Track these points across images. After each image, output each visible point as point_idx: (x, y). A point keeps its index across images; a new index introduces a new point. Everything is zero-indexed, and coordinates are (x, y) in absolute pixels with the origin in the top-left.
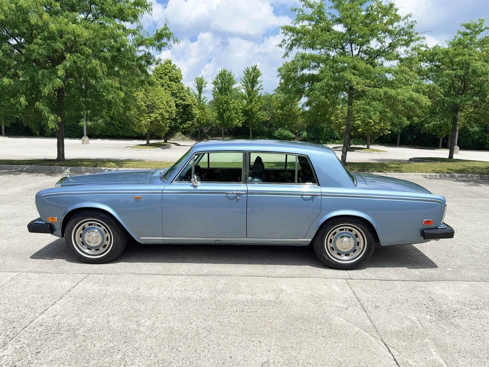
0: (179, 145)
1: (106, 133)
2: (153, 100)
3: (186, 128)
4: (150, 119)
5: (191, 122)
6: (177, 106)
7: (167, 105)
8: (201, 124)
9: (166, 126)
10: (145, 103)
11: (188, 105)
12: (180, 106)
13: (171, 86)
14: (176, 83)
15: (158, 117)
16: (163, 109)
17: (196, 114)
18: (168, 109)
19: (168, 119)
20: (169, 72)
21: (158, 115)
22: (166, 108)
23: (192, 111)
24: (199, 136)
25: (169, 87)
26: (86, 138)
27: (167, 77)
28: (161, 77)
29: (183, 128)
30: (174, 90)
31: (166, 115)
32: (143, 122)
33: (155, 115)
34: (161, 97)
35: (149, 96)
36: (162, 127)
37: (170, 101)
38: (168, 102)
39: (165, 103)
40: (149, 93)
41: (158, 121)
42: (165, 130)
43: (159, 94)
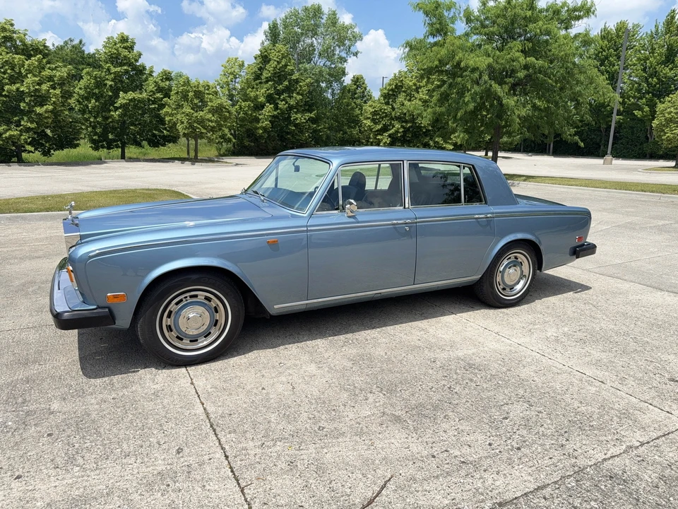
1: (674, 151)
26: (609, 157)
32: (667, 135)
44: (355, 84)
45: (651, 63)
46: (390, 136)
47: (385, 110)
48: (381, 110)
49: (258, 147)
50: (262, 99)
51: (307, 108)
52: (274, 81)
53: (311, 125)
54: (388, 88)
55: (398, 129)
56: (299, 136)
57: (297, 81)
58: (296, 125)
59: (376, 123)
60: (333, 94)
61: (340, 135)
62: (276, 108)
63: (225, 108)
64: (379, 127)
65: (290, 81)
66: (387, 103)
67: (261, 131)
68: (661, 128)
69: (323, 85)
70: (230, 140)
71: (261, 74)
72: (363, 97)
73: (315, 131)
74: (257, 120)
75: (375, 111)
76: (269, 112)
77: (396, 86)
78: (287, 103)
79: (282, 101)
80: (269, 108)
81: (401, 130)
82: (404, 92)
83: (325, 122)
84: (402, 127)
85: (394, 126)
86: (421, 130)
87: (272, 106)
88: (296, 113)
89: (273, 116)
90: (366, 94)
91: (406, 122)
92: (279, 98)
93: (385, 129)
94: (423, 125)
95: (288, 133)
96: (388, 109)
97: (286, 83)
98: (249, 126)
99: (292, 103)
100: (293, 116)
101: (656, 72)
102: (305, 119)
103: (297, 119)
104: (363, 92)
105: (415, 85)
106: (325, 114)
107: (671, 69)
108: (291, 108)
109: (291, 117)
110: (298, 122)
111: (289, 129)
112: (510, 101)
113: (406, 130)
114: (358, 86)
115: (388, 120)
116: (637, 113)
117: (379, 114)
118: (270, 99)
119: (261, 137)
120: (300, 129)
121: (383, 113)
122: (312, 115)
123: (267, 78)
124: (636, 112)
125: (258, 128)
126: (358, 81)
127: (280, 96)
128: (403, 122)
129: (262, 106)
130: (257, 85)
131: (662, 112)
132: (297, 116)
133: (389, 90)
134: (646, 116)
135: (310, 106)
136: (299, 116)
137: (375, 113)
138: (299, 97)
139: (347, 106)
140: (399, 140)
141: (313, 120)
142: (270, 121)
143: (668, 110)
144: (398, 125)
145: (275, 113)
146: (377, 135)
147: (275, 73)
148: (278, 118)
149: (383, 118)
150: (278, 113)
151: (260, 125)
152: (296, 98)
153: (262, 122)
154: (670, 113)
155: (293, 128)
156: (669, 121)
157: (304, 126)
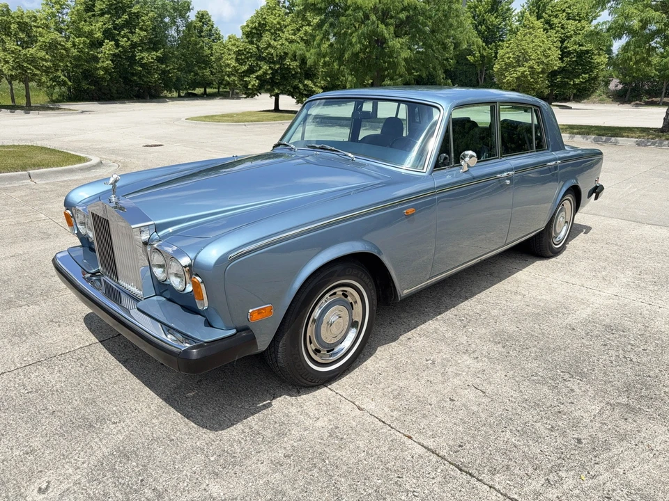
0: (571, 108)
2: (524, 50)
3: (578, 84)
4: (517, 74)
5: (587, 76)
6: (565, 53)
7: (544, 55)
8: (634, 77)
9: (537, 83)
10: (514, 54)
11: (587, 52)
12: (573, 53)
13: (566, 26)
14: (575, 20)
15: (525, 71)
16: (535, 60)
17: (598, 63)
18: (543, 58)
19: (543, 72)
20: (569, 7)
21: (527, 68)
22: (539, 59)
23: (592, 59)
24: (628, 96)
25: (563, 28)
27: (564, 14)
28: (557, 15)
29: (574, 84)
30: (569, 32)
31: (539, 69)
32: (507, 78)
33: (522, 69)
34: (536, 45)
35: (520, 44)
36: (530, 84)
37: (549, 49)
38: (545, 51)
39: (539, 52)
40: (522, 40)
41: (526, 77)
42: (535, 88)
43: (535, 40)
44: (200, 21)
45: (480, 11)
46: (257, 78)
47: (250, 49)
48: (245, 49)
49: (100, 89)
50: (99, 35)
51: (152, 46)
52: (111, 14)
53: (159, 65)
54: (251, 25)
55: (266, 70)
56: (148, 77)
57: (138, 15)
58: (143, 65)
59: (241, 64)
60: (178, 31)
61: (191, 76)
62: (117, 45)
63: (60, 44)
64: (245, 68)
65: (130, 14)
66: (251, 43)
67: (102, 73)
68: (501, 73)
69: (167, 20)
70: (64, 83)
71: (94, 5)
72: (211, 36)
73: (164, 72)
74: (96, 59)
75: (239, 50)
76: (109, 50)
77: (259, 23)
78: (129, 39)
79: (123, 37)
80: (108, 47)
81: (270, 72)
82: (269, 31)
83: (174, 62)
84: (271, 68)
85: (260, 68)
86: (290, 72)
87: (113, 43)
88: (141, 51)
89: (114, 55)
90: (213, 32)
91: (274, 63)
92: (119, 34)
93: (251, 70)
94: (291, 67)
95: (133, 74)
96: (253, 48)
97: (126, 17)
98: (86, 66)
99: (135, 40)
100: (138, 55)
101: (484, 20)
102: (152, 58)
103: (143, 58)
104: (211, 30)
105: (279, 23)
106: (173, 54)
107: (496, 17)
108: (134, 46)
109: (136, 56)
110: (145, 61)
111: (135, 70)
112: (396, 43)
113: (275, 72)
114: (203, 23)
115: (254, 61)
117: (243, 54)
118: (108, 34)
119: (102, 78)
120: (148, 69)
121: (248, 52)
122: (159, 54)
123: (102, 10)
124: (469, 57)
125: (98, 69)
126: (202, 17)
127: (120, 32)
128: (271, 63)
129: (100, 44)
130: (90, 18)
131: (502, 58)
132: (143, 55)
133: (252, 28)
134: (477, 61)
135: (154, 44)
136: (145, 54)
137: (239, 53)
138: (143, 34)
139: (196, 45)
140: (268, 82)
141: (159, 60)
142: (111, 60)
143: (507, 55)
144: (265, 67)
145: (117, 51)
146: (244, 76)
147: (111, 5)
148: (120, 57)
149: (248, 58)
150: (119, 51)
151: (100, 65)
152: (139, 34)
153: (103, 62)
154: (509, 58)
155: (140, 69)
156: (508, 66)
157: (151, 67)
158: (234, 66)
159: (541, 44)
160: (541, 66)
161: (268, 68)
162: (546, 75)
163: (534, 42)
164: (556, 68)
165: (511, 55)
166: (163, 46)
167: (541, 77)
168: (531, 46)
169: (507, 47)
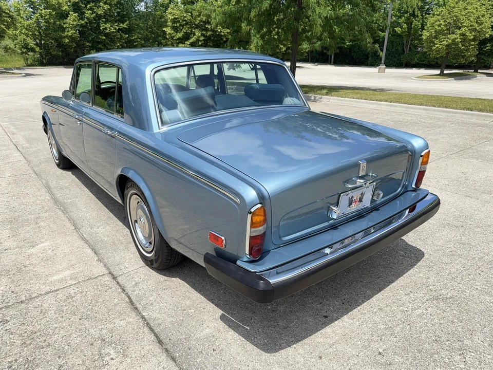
2: (456, 17)
4: (447, 41)
7: (477, 22)
9: (467, 50)
10: (445, 22)
15: (456, 39)
16: (467, 27)
18: (476, 25)
19: (474, 40)
21: (458, 36)
22: (471, 26)
26: (383, 66)
31: (471, 36)
32: (437, 46)
33: (453, 36)
34: (469, 12)
35: (453, 12)
36: (461, 51)
37: (483, 16)
38: (479, 18)
39: (472, 19)
40: (454, 8)
41: (456, 44)
42: (465, 56)
43: (468, 7)
47: (184, 17)
48: (180, 17)
50: (65, 8)
51: (118, 18)
53: (124, 35)
55: (199, 37)
56: (111, 45)
58: (106, 35)
59: (176, 31)
60: (147, 7)
62: (82, 17)
63: (5, 12)
64: (180, 35)
66: (187, 11)
67: (67, 41)
68: (431, 40)
73: (129, 41)
74: (63, 29)
75: (175, 18)
76: (74, 20)
78: (94, 12)
79: (88, 10)
80: (73, 18)
81: (202, 38)
83: (139, 33)
84: (202, 35)
85: (195, 35)
86: (222, 39)
87: (76, 14)
88: (105, 23)
89: (80, 26)
91: (206, 30)
92: (86, 7)
93: (186, 37)
94: (223, 34)
96: (188, 16)
99: (99, 13)
100: (103, 26)
102: (115, 29)
103: (106, 28)
106: (138, 25)
108: (99, 17)
109: (100, 27)
110: (107, 31)
111: (100, 38)
115: (188, 28)
116: (398, 30)
117: (179, 22)
118: (76, 8)
119: (68, 46)
120: (111, 38)
121: (183, 21)
122: (125, 25)
124: (396, 29)
125: (64, 37)
127: (86, 5)
128: (203, 30)
129: (64, 16)
131: (432, 25)
132: (106, 26)
134: (404, 32)
136: (108, 25)
137: (175, 21)
138: (107, 7)
139: (161, 18)
141: (125, 31)
142: (76, 30)
143: (438, 23)
144: (198, 34)
145: (83, 22)
146: (179, 43)
148: (87, 28)
149: (183, 26)
150: (85, 22)
151: (66, 34)
152: (103, 7)
153: (68, 31)
154: (439, 25)
155: (104, 38)
156: (438, 34)
157: (114, 36)
158: (169, 33)
159: (474, 11)
160: (473, 33)
161: (200, 34)
162: (477, 43)
163: (467, 9)
164: (487, 36)
165: (442, 22)
166: (129, 18)
167: (472, 45)
168: (463, 13)
169: (438, 15)
